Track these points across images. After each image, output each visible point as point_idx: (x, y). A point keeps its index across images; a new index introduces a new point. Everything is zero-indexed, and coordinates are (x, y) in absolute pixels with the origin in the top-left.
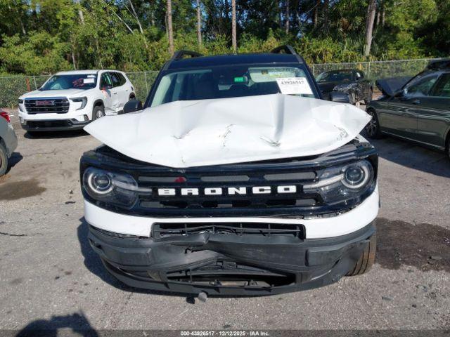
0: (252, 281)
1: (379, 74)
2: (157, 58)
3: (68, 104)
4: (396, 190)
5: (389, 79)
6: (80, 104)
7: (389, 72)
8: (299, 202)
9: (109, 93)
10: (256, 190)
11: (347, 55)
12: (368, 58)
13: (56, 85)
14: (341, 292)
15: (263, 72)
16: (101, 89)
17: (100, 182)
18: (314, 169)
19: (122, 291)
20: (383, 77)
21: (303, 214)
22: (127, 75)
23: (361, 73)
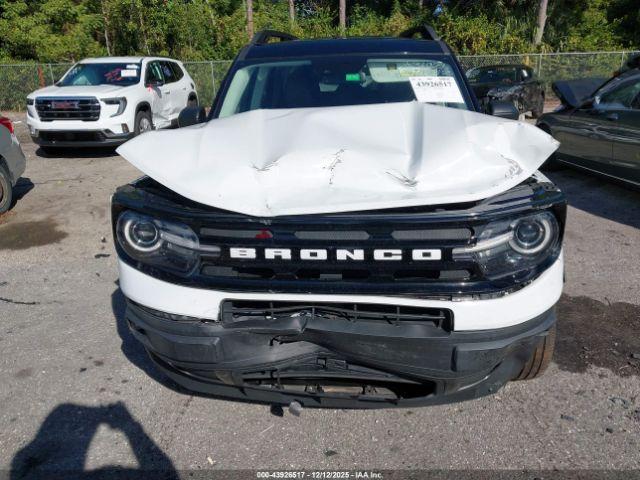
0: (369, 387)
1: (554, 72)
2: (229, 40)
3: (99, 108)
4: (579, 250)
5: (571, 81)
6: (116, 107)
7: (568, 69)
8: (444, 275)
9: (159, 92)
10: (379, 255)
11: (508, 43)
12: (539, 47)
13: (82, 79)
14: (499, 405)
15: (389, 66)
16: (147, 85)
17: (143, 233)
18: (470, 225)
19: (177, 394)
20: (560, 77)
21: (450, 294)
22: (185, 65)
23: (529, 70)
